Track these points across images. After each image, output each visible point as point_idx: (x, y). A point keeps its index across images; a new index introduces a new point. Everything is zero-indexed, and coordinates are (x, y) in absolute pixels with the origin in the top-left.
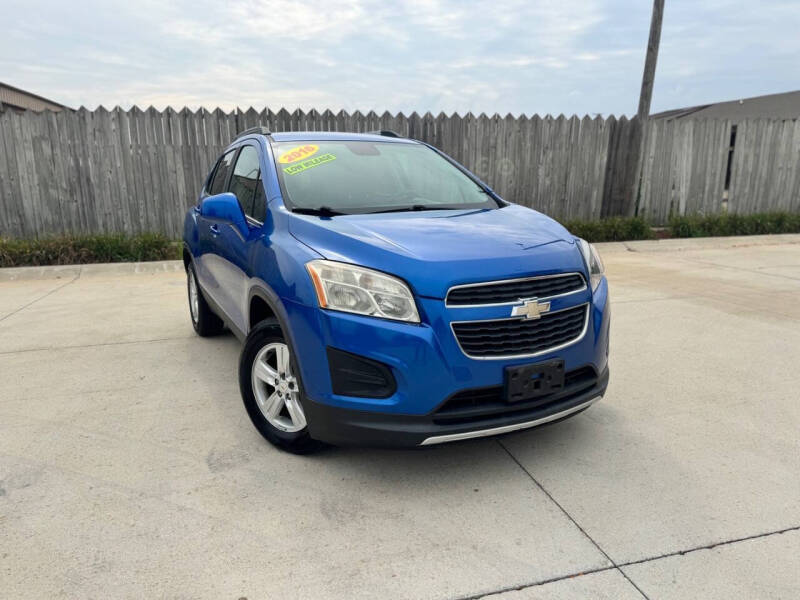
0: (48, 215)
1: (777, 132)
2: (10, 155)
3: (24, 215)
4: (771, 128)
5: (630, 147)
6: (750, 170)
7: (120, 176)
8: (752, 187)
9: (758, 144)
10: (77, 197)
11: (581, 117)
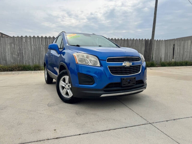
0: (12, 61)
1: (184, 43)
2: (4, 47)
3: (7, 61)
4: (183, 42)
5: (150, 46)
6: (179, 52)
7: (30, 52)
8: (179, 55)
9: (180, 46)
10: (19, 56)
11: (138, 39)
